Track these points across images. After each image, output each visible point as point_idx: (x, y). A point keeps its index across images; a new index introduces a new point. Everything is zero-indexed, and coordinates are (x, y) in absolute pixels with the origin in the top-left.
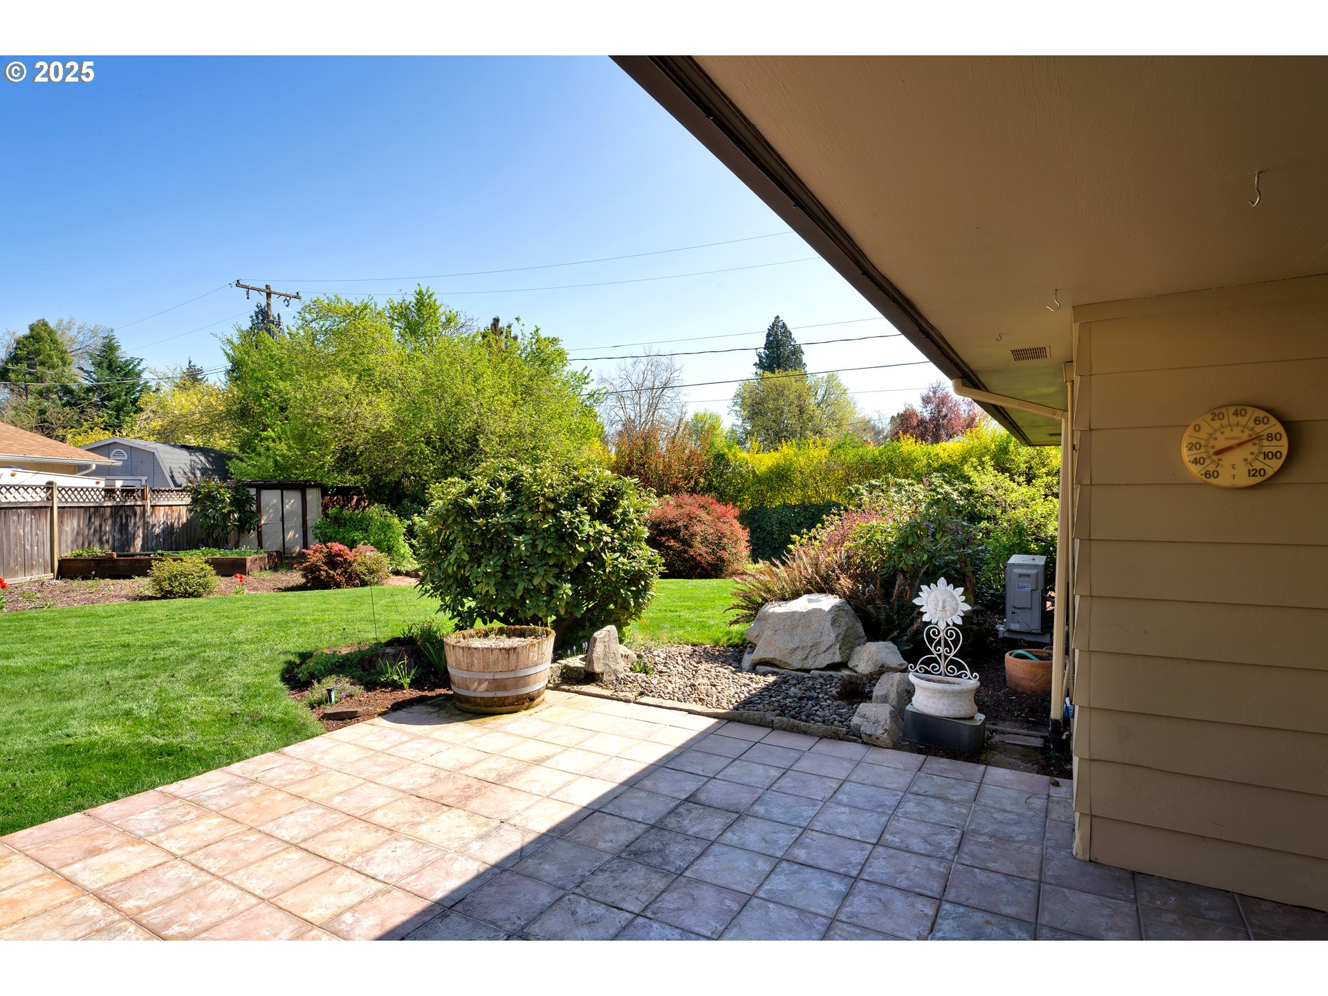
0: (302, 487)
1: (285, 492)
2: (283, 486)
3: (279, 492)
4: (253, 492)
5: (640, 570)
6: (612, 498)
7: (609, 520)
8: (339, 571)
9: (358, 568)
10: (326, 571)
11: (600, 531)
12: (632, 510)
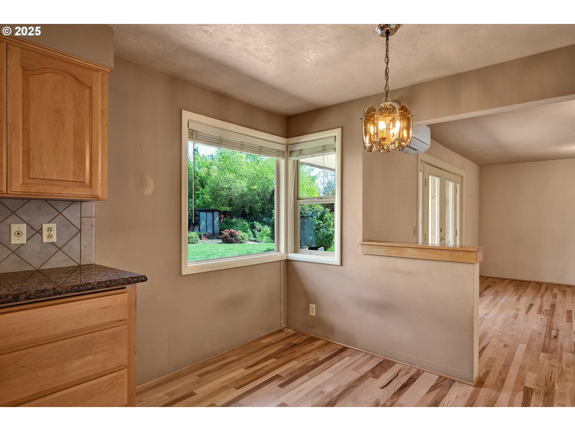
0: (212, 211)
1: (207, 213)
2: (206, 211)
3: (205, 213)
4: (198, 212)
5: (330, 234)
6: (323, 214)
7: (322, 220)
8: (234, 238)
9: (239, 237)
10: (230, 238)
11: (320, 223)
12: (328, 218)
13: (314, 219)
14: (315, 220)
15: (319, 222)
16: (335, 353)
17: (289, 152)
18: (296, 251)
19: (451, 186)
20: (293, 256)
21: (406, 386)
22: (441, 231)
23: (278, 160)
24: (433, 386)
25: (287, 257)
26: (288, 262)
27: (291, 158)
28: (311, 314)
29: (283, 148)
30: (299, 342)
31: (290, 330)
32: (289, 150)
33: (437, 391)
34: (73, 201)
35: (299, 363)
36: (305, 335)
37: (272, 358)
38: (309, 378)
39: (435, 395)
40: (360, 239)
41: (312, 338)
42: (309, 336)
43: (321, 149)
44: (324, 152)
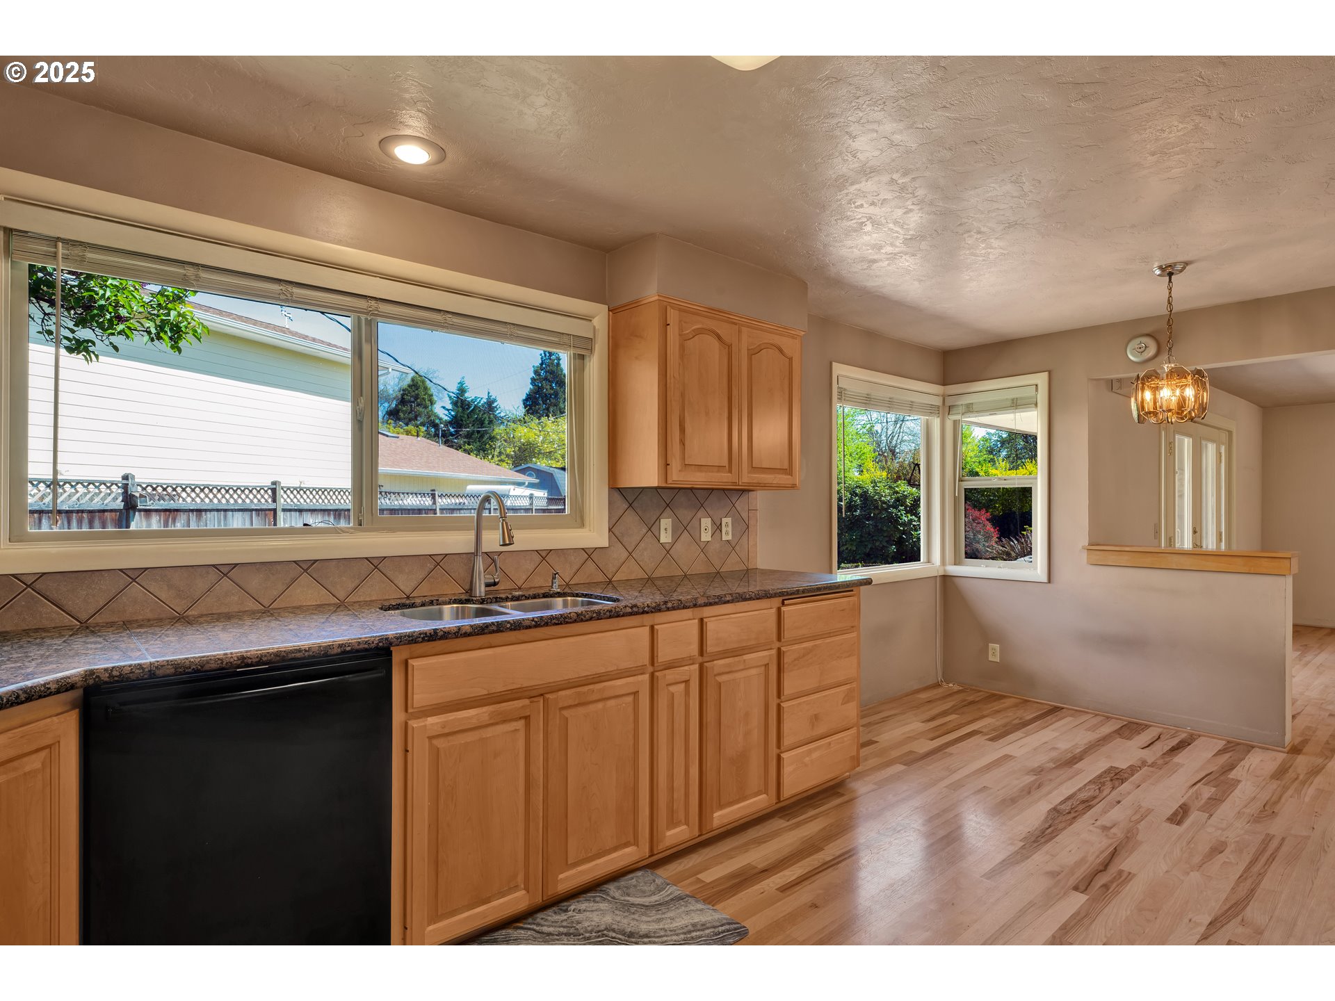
13: (899, 511)
14: (901, 514)
15: (910, 517)
16: (1042, 714)
17: (946, 408)
18: (957, 562)
19: (1210, 450)
20: (953, 570)
21: (1178, 749)
22: (1195, 532)
23: (927, 420)
24: (1220, 750)
25: (945, 571)
26: (946, 579)
27: (950, 417)
28: (991, 658)
29: (937, 401)
30: (977, 699)
31: (951, 685)
32: (948, 404)
33: (1227, 756)
34: (743, 491)
35: (998, 720)
36: (980, 691)
37: (951, 714)
38: (1025, 735)
39: (1227, 757)
40: (1085, 541)
41: (994, 695)
42: (988, 693)
43: (1009, 403)
44: (1016, 409)
